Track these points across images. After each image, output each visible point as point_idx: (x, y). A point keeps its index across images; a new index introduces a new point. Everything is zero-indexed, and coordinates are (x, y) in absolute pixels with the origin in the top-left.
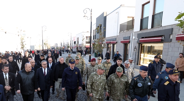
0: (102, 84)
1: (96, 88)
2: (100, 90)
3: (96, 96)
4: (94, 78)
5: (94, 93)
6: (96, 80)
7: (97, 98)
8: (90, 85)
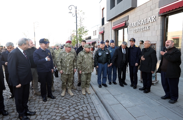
0: (69, 61)
1: (64, 64)
2: (68, 66)
3: (65, 72)
4: (62, 55)
5: (63, 70)
6: (64, 57)
7: (67, 73)
8: (59, 62)
